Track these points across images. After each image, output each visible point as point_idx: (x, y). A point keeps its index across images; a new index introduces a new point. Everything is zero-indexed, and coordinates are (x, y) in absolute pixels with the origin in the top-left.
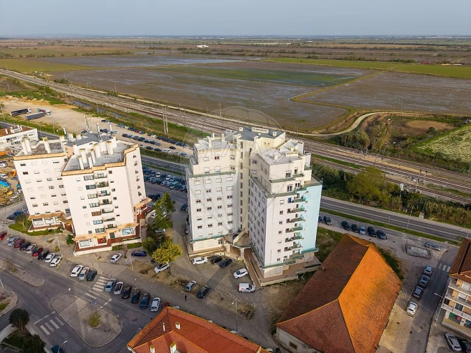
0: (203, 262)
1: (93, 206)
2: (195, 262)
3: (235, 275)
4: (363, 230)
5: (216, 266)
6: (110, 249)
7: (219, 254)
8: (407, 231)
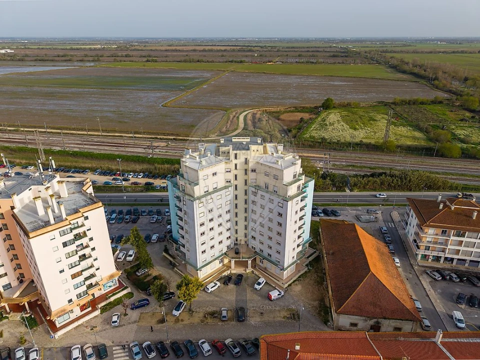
0: (216, 287)
1: (72, 267)
2: (210, 290)
3: (256, 286)
4: (320, 213)
5: (231, 286)
6: (97, 312)
7: (226, 274)
8: (348, 205)
